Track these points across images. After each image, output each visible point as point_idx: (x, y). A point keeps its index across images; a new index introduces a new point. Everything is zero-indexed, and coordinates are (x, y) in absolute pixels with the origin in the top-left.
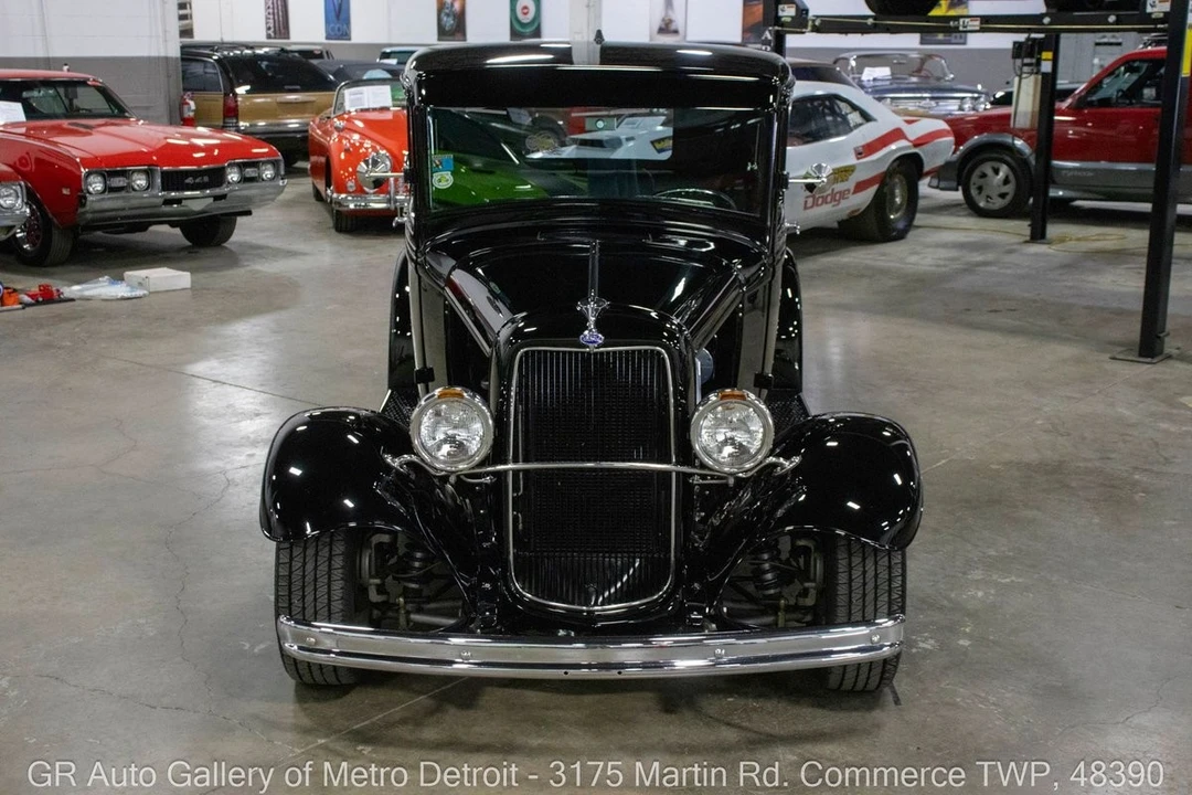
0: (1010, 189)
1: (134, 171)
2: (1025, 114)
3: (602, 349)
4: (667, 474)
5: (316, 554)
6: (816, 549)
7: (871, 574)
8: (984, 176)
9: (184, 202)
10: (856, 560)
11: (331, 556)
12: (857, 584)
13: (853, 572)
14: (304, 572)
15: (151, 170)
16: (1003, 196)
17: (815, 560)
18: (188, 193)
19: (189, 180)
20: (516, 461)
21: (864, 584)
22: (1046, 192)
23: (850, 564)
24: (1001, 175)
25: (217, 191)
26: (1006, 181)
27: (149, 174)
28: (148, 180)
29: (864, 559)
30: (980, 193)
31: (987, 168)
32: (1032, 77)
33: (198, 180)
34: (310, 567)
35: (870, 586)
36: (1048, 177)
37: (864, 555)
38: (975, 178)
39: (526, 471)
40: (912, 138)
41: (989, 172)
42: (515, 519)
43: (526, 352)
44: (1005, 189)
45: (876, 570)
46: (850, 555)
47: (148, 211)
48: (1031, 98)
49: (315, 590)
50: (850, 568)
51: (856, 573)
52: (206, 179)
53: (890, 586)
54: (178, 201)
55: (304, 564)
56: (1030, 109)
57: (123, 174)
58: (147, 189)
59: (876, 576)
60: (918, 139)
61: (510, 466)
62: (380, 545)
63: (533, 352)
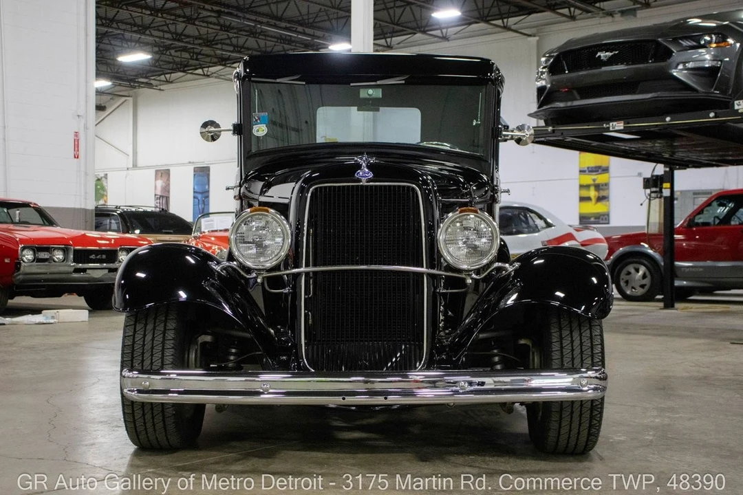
0: (647, 281)
1: (55, 249)
2: (655, 223)
3: (371, 184)
4: (421, 274)
5: (154, 329)
6: (534, 345)
7: (577, 343)
8: (629, 273)
9: (88, 271)
10: (565, 333)
11: (165, 329)
12: (567, 351)
13: (564, 341)
14: (144, 341)
15: (66, 248)
16: (643, 286)
17: (533, 353)
18: (91, 265)
19: (93, 257)
20: (307, 265)
21: (573, 350)
22: (672, 283)
23: (561, 335)
24: (641, 273)
25: (111, 266)
26: (644, 276)
27: (65, 251)
28: (64, 254)
29: (571, 332)
30: (627, 285)
31: (631, 268)
32: (657, 200)
33: (98, 257)
34: (149, 337)
35: (577, 352)
36: (673, 273)
37: (571, 329)
38: (623, 276)
39: (315, 273)
40: (580, 240)
41: (633, 271)
42: (306, 315)
43: (316, 189)
44: (644, 282)
45: (581, 340)
46: (560, 329)
47: (63, 276)
48: (657, 214)
49: (152, 355)
50: (561, 339)
51: (566, 342)
52: (104, 257)
53: (592, 352)
54: (84, 270)
55: (145, 335)
56: (657, 221)
57: (47, 250)
58: (64, 260)
59: (581, 344)
60: (584, 241)
61: (303, 269)
62: (204, 344)
63: (321, 188)
